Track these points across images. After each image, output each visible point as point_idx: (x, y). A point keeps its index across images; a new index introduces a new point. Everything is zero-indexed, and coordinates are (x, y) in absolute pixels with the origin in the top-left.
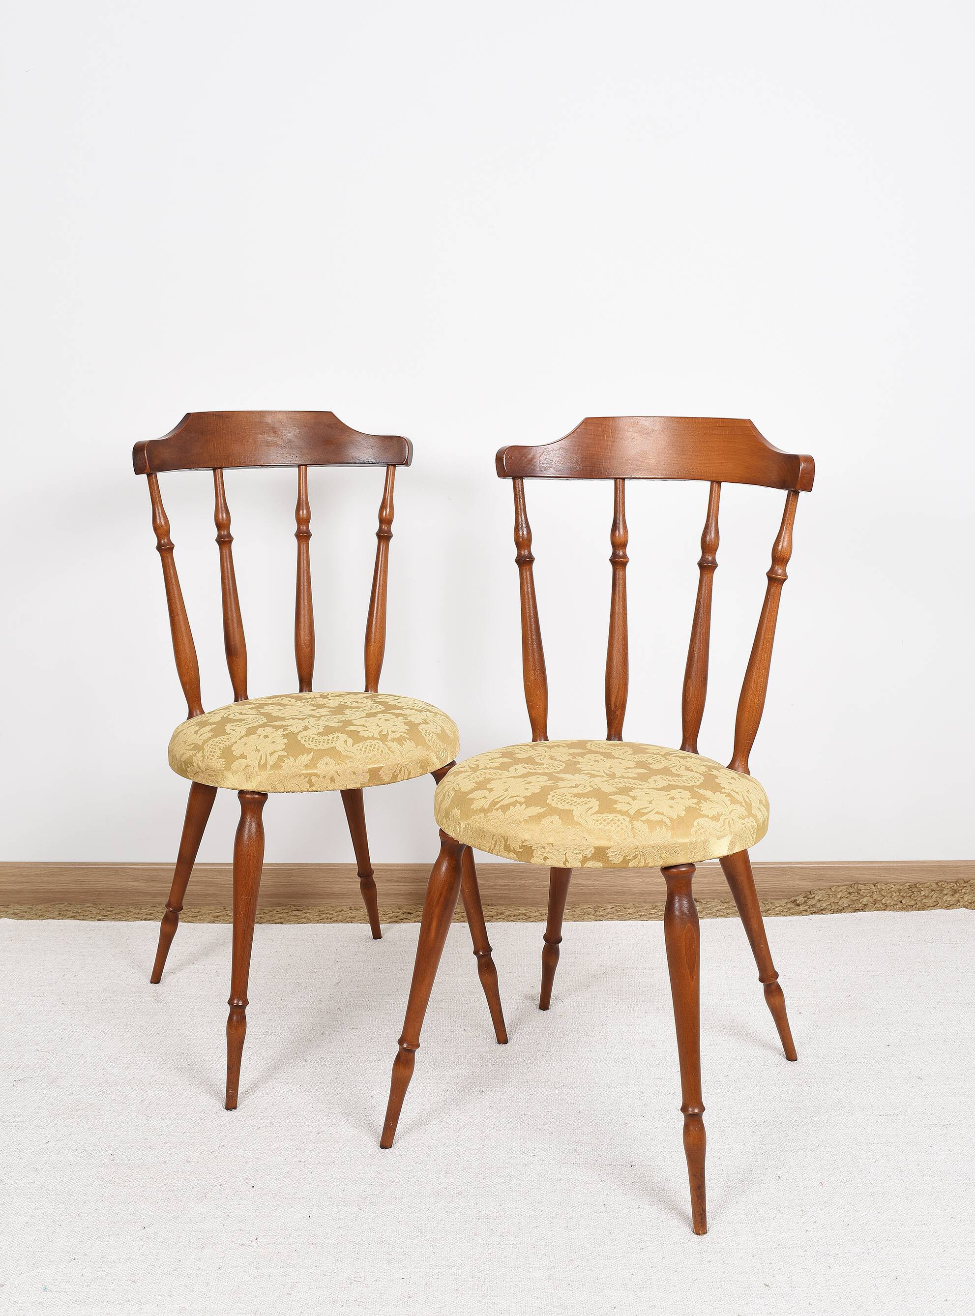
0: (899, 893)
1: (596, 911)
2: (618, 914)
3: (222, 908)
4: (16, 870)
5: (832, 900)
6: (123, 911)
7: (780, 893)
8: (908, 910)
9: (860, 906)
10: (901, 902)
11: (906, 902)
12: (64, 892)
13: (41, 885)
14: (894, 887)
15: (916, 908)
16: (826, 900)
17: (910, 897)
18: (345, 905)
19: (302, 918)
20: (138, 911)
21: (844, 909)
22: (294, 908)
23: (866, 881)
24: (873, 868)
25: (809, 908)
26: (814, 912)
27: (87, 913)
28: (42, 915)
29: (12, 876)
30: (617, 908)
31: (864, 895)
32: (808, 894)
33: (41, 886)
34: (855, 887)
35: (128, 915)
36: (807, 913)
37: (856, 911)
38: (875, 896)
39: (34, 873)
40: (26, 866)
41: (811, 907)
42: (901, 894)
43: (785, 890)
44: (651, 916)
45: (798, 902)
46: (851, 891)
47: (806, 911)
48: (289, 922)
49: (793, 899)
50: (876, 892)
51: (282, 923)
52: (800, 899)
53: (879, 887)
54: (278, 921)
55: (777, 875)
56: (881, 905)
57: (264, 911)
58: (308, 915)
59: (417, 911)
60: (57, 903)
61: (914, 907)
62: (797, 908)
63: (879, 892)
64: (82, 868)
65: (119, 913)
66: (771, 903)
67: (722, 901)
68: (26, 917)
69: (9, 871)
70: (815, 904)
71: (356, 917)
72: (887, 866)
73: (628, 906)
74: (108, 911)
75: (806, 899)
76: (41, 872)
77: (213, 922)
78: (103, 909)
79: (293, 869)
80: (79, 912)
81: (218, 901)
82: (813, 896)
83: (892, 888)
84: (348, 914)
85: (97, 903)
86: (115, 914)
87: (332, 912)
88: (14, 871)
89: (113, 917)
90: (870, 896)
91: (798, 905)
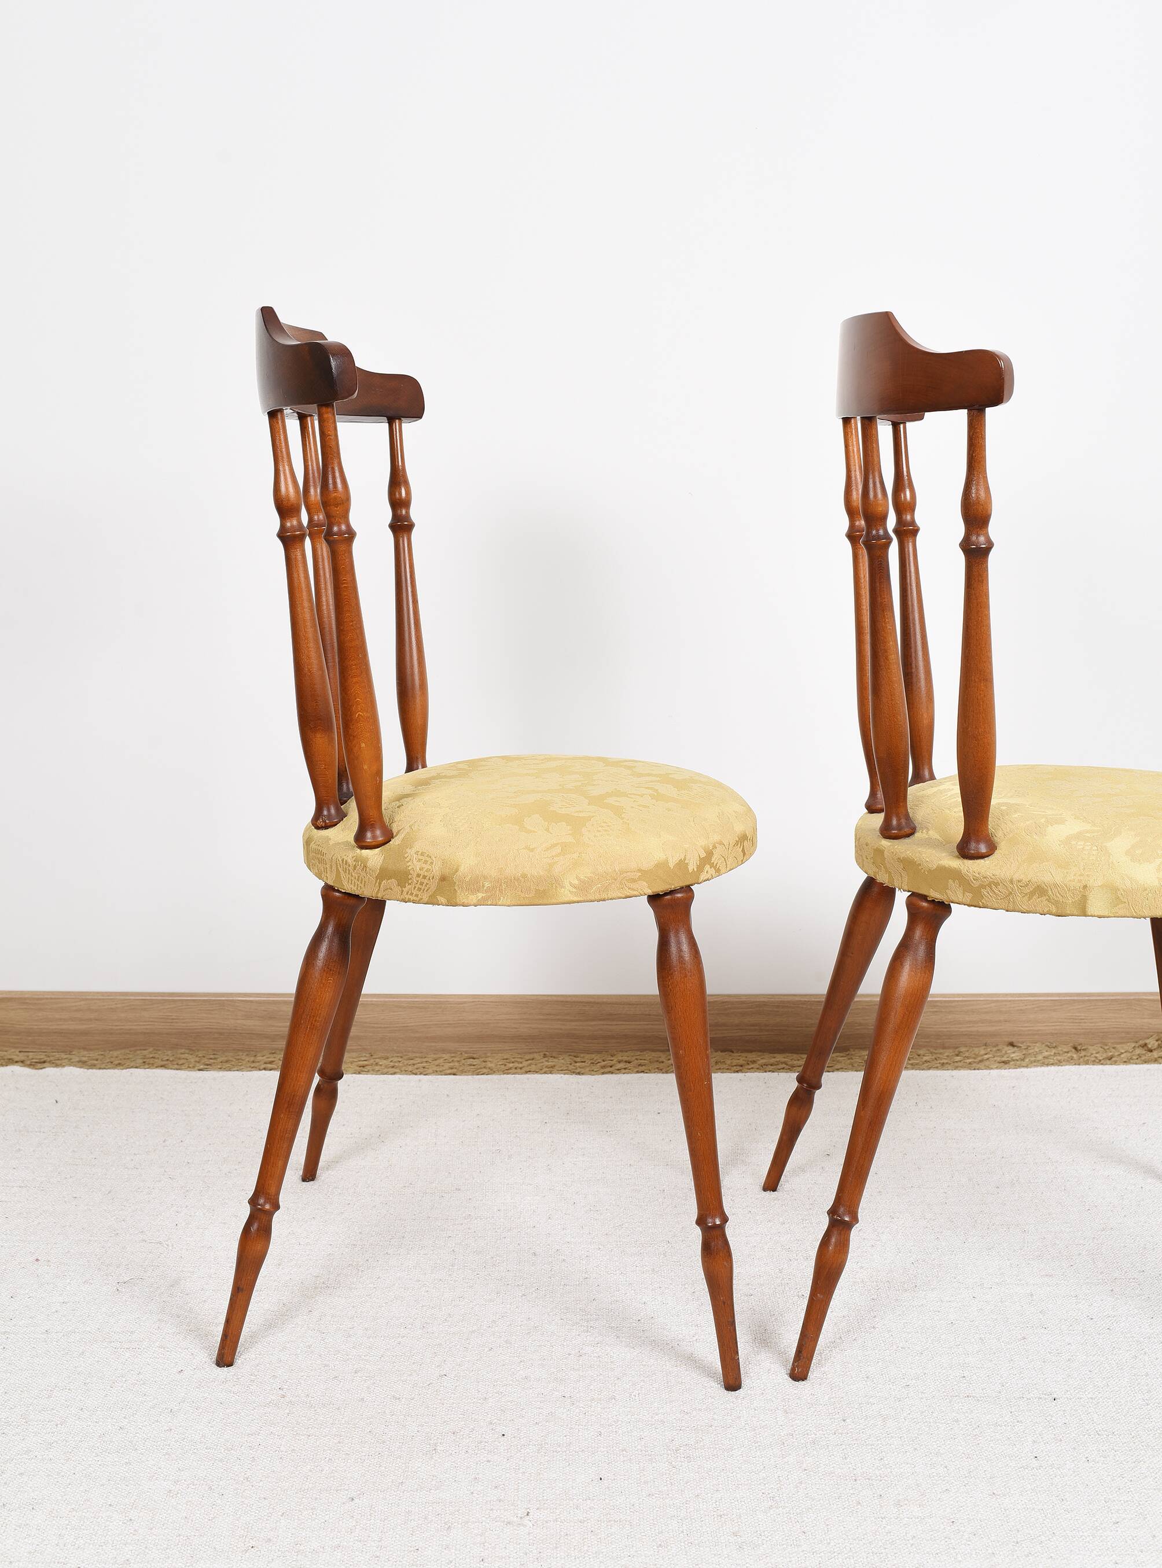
3: (367, 1055)
6: (231, 1059)
12: (148, 1033)
13: (117, 1024)
18: (536, 1053)
19: (481, 1068)
20: (252, 1059)
22: (466, 1055)
28: (119, 1064)
33: (116, 1026)
35: (240, 1064)
44: (956, 1064)
48: (463, 1072)
49: (1141, 1042)
51: (454, 1074)
58: (489, 1065)
59: (637, 1059)
60: (139, 1048)
62: (1150, 1054)
65: (227, 1062)
66: (1114, 1048)
67: (1047, 1046)
68: (98, 1066)
69: (74, 1004)
71: (554, 1066)
73: (921, 1052)
74: (211, 1059)
77: (359, 1073)
78: (204, 1057)
80: (171, 1059)
81: (361, 1046)
84: (543, 1062)
85: (194, 1048)
86: (221, 1062)
88: (79, 1003)
89: (219, 1067)
91: (1151, 1051)
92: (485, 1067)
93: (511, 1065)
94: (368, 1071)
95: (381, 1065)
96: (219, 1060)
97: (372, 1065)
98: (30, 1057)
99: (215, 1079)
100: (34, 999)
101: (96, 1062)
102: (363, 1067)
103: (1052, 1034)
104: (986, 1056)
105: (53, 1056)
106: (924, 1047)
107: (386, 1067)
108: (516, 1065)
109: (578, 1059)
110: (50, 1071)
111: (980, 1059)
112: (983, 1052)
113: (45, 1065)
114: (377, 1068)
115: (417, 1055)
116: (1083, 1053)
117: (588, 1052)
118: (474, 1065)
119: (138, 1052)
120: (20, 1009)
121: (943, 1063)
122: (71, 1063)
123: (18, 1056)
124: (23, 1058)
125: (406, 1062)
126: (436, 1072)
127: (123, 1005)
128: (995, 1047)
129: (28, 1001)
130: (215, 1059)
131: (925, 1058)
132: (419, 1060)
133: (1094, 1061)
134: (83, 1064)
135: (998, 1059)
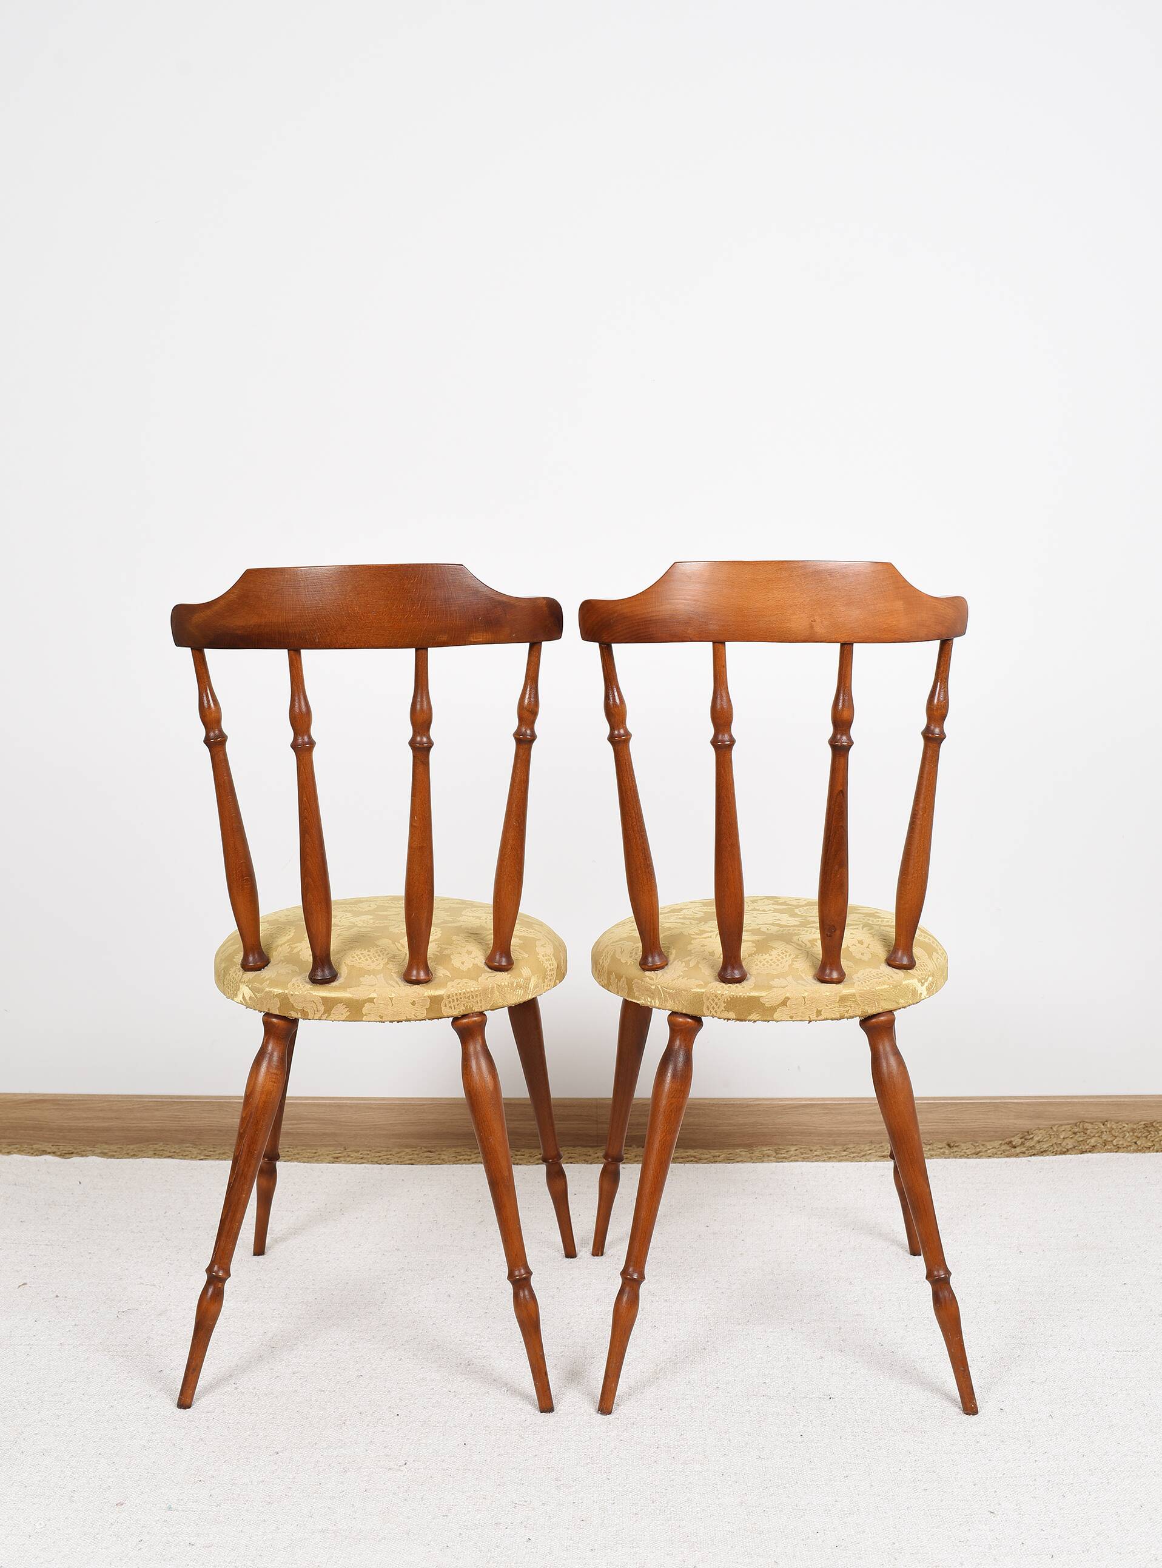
0: (1133, 1133)
1: (777, 1154)
2: (803, 1156)
4: (106, 1104)
5: (1054, 1140)
7: (992, 1133)
8: (1144, 1152)
9: (1087, 1147)
10: (1136, 1143)
11: (1142, 1144)
12: (159, 1130)
13: (133, 1122)
14: (1126, 1126)
15: (1153, 1150)
16: (1047, 1141)
17: (1146, 1137)
19: (436, 1159)
21: (1068, 1150)
23: (1093, 1119)
24: (1101, 1104)
25: (1028, 1150)
26: (1034, 1155)
27: (187, 1153)
28: (134, 1155)
29: (101, 1110)
30: (802, 1150)
31: (1092, 1135)
32: (1026, 1135)
33: (133, 1124)
34: (1081, 1126)
36: (1025, 1155)
37: (1082, 1152)
38: (1104, 1137)
39: (125, 1108)
40: (117, 1099)
41: (1030, 1149)
42: (1136, 1134)
43: (998, 1129)
44: (841, 1158)
45: (1014, 1144)
46: (1076, 1130)
47: (1024, 1153)
48: (420, 1163)
49: (1008, 1139)
50: (1106, 1131)
52: (1017, 1141)
53: (1108, 1126)
54: (408, 1162)
55: (989, 1111)
56: (1112, 1146)
57: (391, 1153)
58: (443, 1157)
59: (568, 1153)
60: (151, 1142)
61: (1151, 1149)
62: (1013, 1150)
63: (1109, 1132)
64: (182, 1103)
65: (224, 1154)
66: (983, 1145)
69: (98, 1105)
70: (1033, 1146)
72: (1118, 1101)
74: (211, 1151)
75: (1023, 1140)
76: (134, 1106)
77: (333, 1163)
78: (205, 1150)
79: (424, 1105)
80: (177, 1151)
81: (336, 1141)
82: (1031, 1136)
83: (1124, 1127)
85: (197, 1143)
86: (219, 1154)
87: (469, 1153)
89: (217, 1157)
90: (1099, 1136)
91: (1015, 1147)
92: (438, 1159)
93: (461, 1157)
94: (341, 1161)
95: (352, 1157)
96: (217, 1152)
97: (344, 1156)
98: (61, 1149)
99: (212, 1167)
100: (66, 1100)
101: (115, 1153)
102: (337, 1158)
103: (930, 1133)
104: (870, 1152)
105: (80, 1148)
106: (817, 1144)
107: (356, 1158)
108: (466, 1157)
109: (519, 1153)
110: (76, 1160)
111: (863, 1153)
112: (867, 1148)
113: (73, 1155)
114: (348, 1159)
115: (384, 1149)
116: (955, 1149)
117: (529, 1147)
118: (430, 1157)
119: (151, 1146)
120: (53, 1109)
121: (830, 1157)
122: (94, 1154)
123: (50, 1148)
124: (55, 1150)
125: (373, 1155)
126: (397, 1163)
127: (139, 1106)
128: (879, 1144)
129: (60, 1102)
130: (214, 1151)
131: (816, 1153)
132: (385, 1153)
133: (963, 1155)
134: (104, 1154)
135: (879, 1154)
